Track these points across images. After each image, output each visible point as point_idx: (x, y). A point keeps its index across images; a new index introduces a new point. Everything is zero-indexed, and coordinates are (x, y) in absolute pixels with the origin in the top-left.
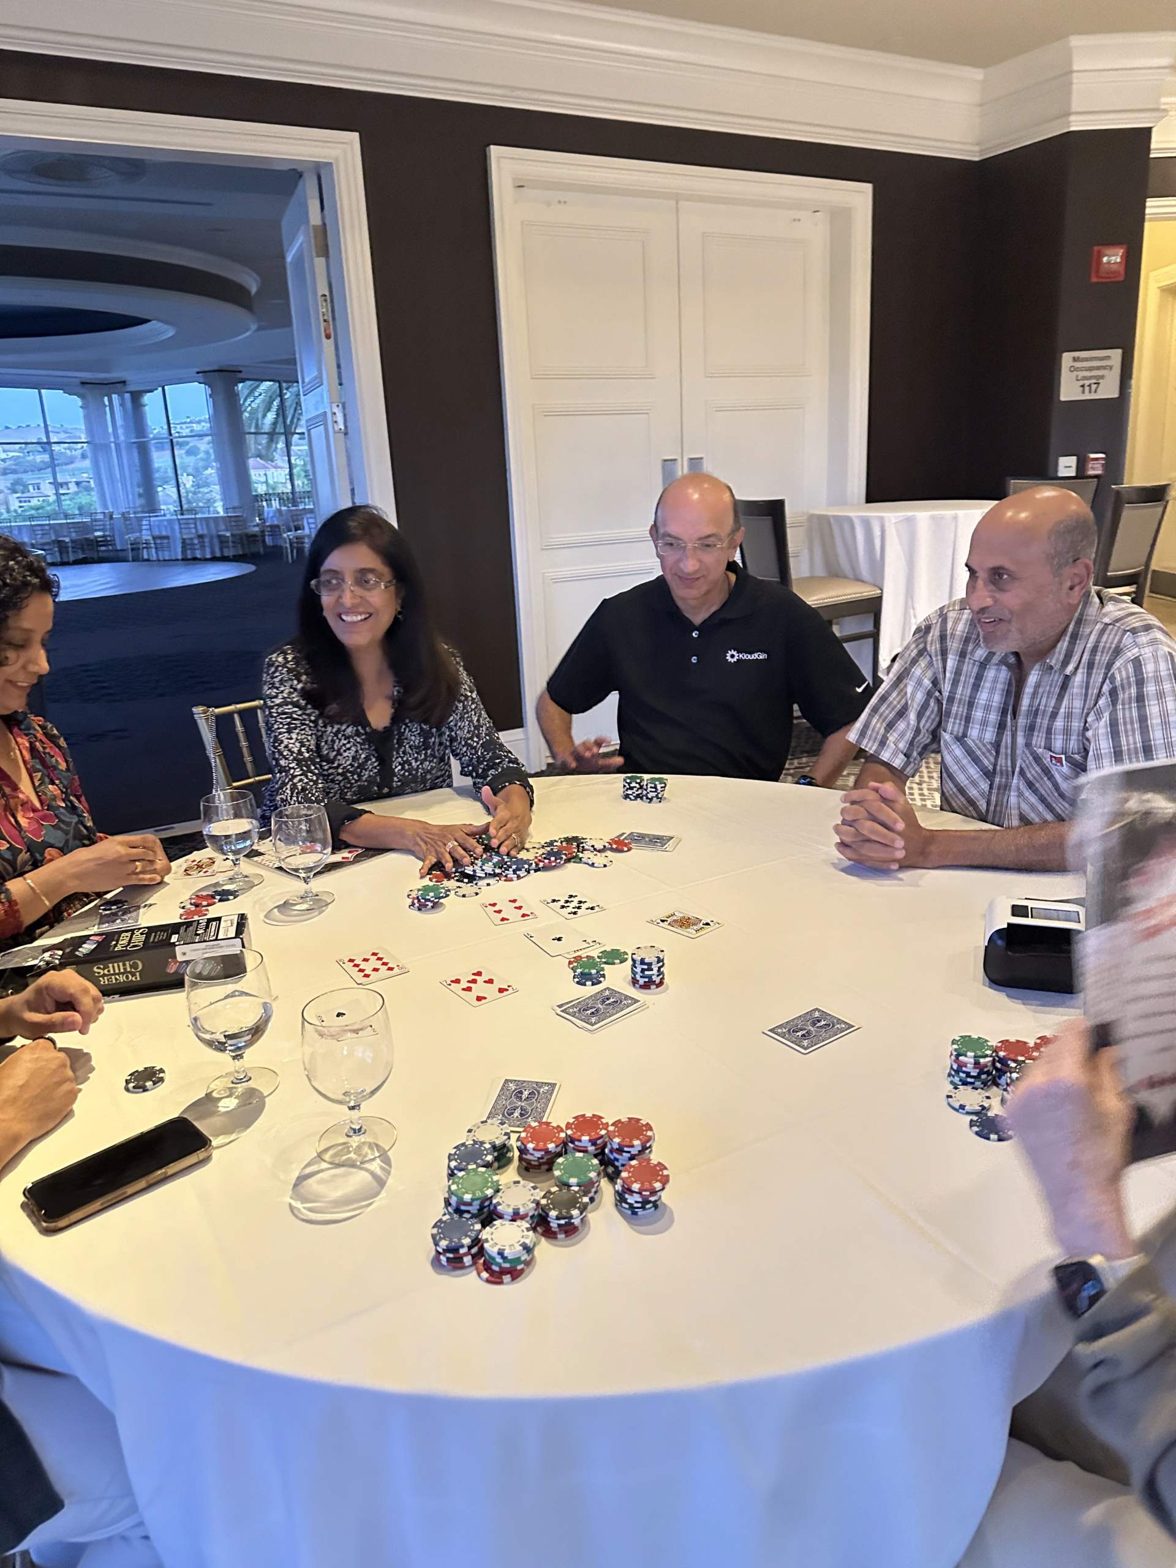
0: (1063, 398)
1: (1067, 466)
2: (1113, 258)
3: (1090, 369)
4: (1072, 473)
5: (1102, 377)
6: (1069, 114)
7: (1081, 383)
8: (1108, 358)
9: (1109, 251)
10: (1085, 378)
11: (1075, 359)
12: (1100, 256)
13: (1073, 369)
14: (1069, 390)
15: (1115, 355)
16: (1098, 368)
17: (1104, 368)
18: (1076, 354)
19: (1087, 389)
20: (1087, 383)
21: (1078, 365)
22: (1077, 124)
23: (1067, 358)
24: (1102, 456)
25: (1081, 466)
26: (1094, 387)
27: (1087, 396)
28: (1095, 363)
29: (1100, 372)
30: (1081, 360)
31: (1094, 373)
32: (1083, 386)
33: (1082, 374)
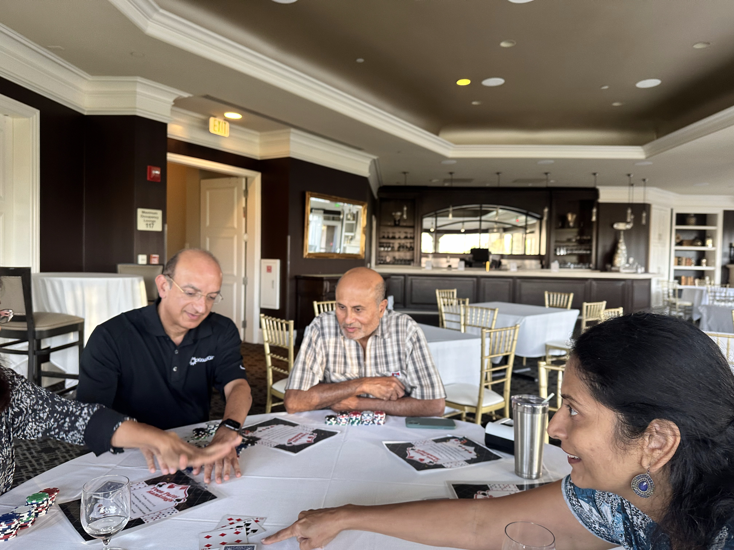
0: (139, 229)
1: (142, 259)
2: (155, 172)
3: (149, 217)
4: (145, 262)
5: (154, 221)
8: (155, 213)
9: (154, 169)
10: (147, 221)
11: (143, 212)
12: (151, 170)
13: (142, 216)
14: (142, 225)
15: (159, 213)
16: (153, 217)
17: (155, 217)
18: (143, 210)
19: (149, 226)
20: (149, 223)
21: (144, 215)
22: (139, 113)
23: (140, 211)
24: (158, 256)
25: (149, 259)
26: (151, 225)
27: (149, 229)
28: (151, 215)
29: (153, 219)
30: (146, 213)
31: (152, 219)
32: (147, 224)
33: (146, 219)
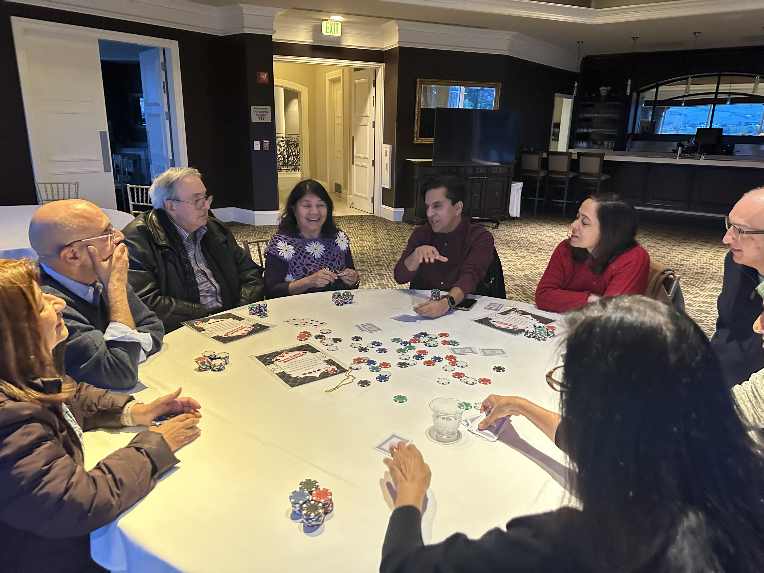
0: (253, 121)
1: (257, 145)
2: (264, 76)
3: (261, 112)
4: (259, 148)
5: (265, 115)
6: (244, 27)
7: (258, 116)
8: (266, 109)
9: (261, 73)
10: (259, 115)
12: (260, 75)
14: (255, 118)
15: (269, 108)
16: (263, 112)
17: (265, 112)
18: (256, 107)
19: (260, 119)
20: (260, 116)
21: (256, 110)
22: (247, 31)
23: (252, 108)
24: (268, 141)
25: (262, 144)
26: (263, 118)
27: (261, 121)
28: (262, 110)
29: (264, 113)
30: (258, 109)
31: (262, 113)
32: (259, 117)
33: (258, 113)
